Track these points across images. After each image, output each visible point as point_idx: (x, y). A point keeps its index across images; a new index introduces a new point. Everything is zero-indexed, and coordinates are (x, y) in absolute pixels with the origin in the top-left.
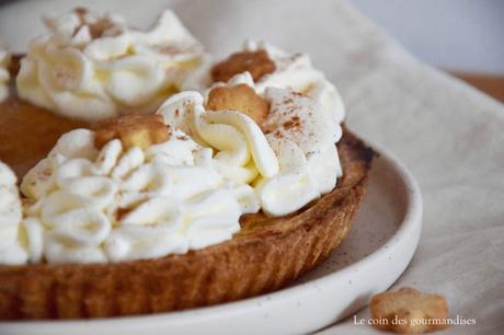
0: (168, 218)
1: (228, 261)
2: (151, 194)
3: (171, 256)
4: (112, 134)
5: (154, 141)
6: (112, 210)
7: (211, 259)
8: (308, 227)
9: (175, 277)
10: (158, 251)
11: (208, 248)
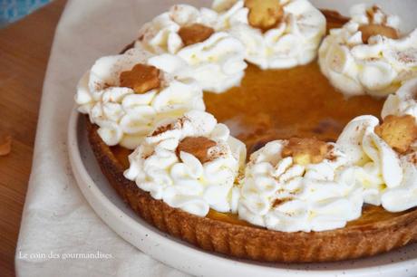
0: (301, 212)
1: (332, 242)
2: (295, 196)
3: (300, 232)
4: (289, 152)
5: (312, 162)
6: (273, 200)
7: (321, 240)
8: (396, 228)
9: (296, 247)
10: (291, 229)
11: (323, 232)
